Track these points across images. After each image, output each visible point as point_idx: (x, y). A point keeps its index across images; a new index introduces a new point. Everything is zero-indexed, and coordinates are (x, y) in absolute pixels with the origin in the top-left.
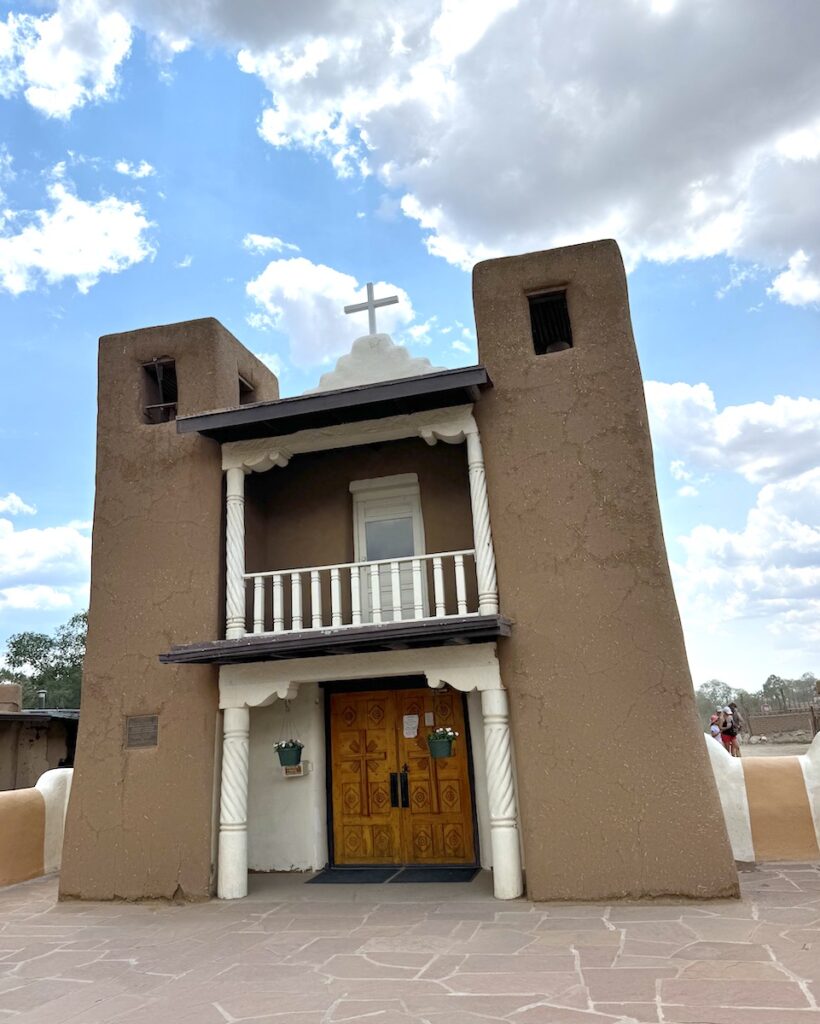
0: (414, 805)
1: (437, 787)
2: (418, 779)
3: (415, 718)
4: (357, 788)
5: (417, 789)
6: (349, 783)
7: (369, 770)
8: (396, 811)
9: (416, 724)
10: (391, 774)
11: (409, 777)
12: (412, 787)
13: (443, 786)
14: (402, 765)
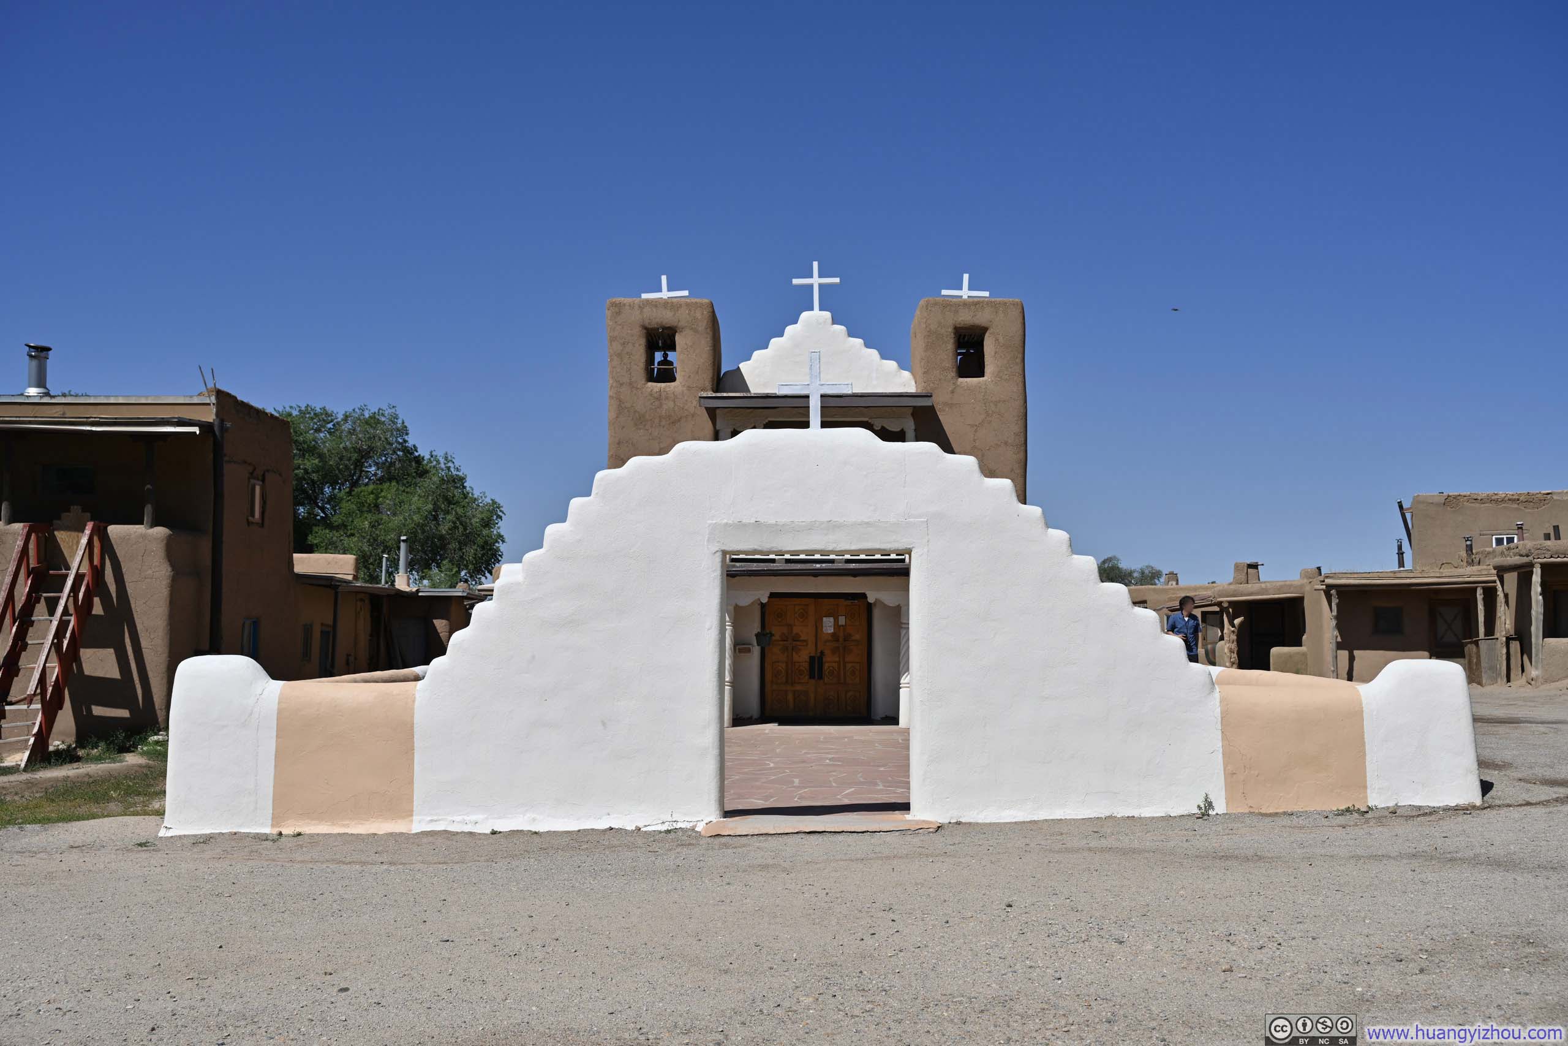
0: (826, 679)
1: (845, 667)
2: (830, 661)
3: (832, 619)
4: (784, 665)
5: (829, 667)
6: (778, 662)
7: (794, 653)
8: (813, 681)
9: (832, 624)
10: (810, 657)
11: (824, 660)
12: (826, 666)
13: (849, 666)
14: (819, 651)
